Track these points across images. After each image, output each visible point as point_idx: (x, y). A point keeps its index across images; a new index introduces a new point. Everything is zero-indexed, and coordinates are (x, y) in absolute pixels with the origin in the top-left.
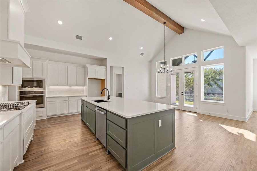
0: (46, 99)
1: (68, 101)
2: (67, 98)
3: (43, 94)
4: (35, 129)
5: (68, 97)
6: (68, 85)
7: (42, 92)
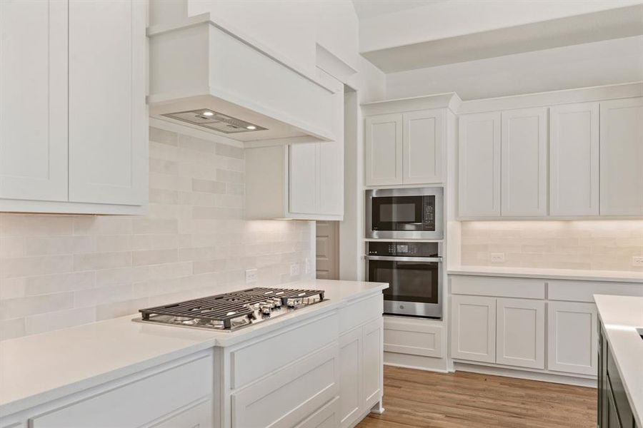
0: (450, 281)
1: (546, 305)
2: (542, 284)
3: (436, 256)
4: (382, 410)
5: (546, 280)
6: (548, 217)
7: (433, 250)
